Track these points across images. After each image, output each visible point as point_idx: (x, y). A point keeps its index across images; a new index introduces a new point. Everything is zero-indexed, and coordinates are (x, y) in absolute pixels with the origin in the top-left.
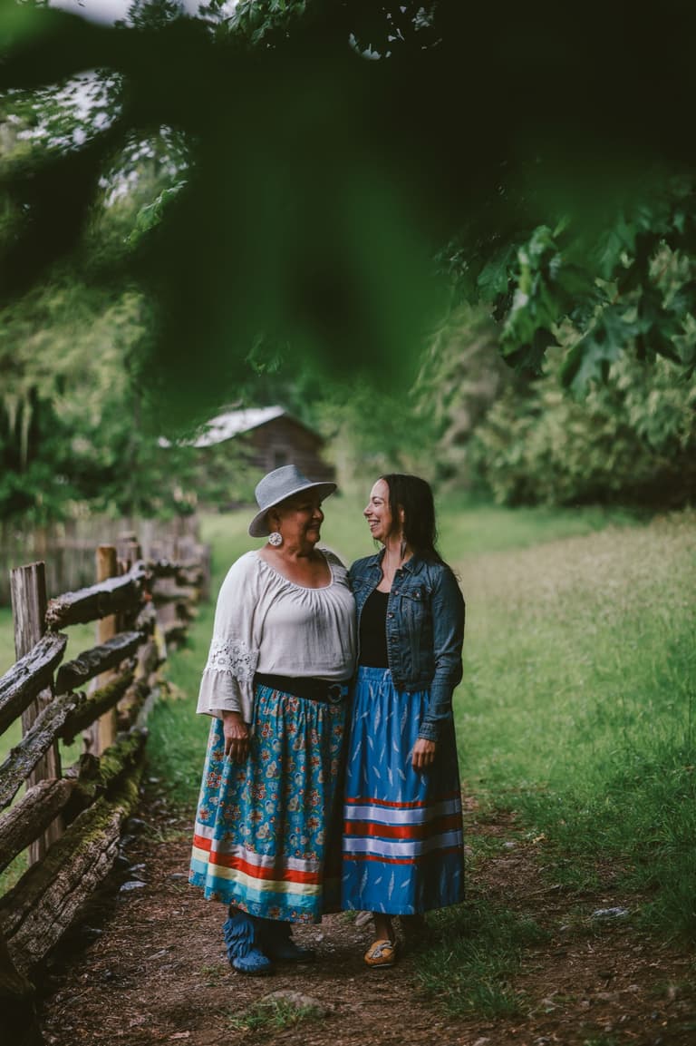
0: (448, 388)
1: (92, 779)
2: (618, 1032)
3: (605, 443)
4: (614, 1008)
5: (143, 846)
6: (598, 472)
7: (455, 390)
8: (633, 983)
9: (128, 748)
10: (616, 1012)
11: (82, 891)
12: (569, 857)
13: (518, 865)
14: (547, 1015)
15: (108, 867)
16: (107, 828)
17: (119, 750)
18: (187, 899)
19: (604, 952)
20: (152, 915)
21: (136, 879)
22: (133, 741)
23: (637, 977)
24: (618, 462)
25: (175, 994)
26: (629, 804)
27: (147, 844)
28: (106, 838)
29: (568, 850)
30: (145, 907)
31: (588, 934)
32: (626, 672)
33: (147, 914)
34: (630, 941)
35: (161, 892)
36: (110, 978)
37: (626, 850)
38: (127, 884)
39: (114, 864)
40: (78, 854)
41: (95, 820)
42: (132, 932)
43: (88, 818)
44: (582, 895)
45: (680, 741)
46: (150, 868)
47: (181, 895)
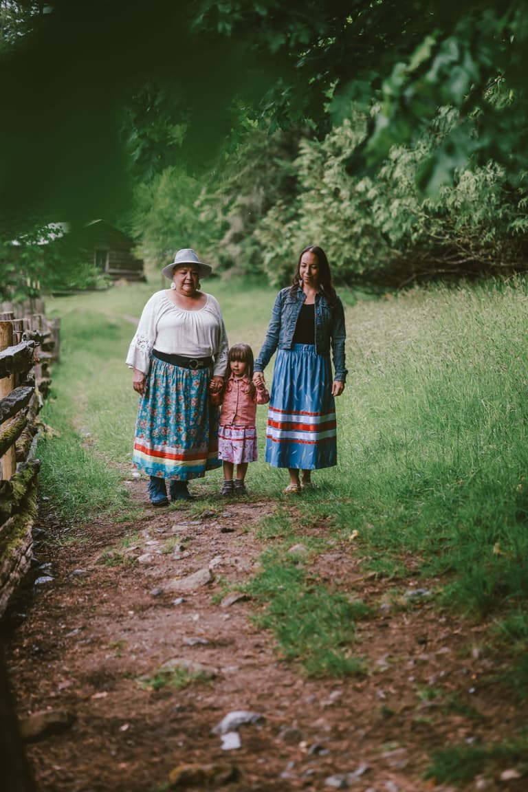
0: (226, 200)
1: (8, 499)
2: (439, 684)
3: (354, 240)
4: (433, 666)
5: (47, 550)
6: (348, 261)
7: (231, 202)
8: (444, 646)
9: (28, 475)
10: (435, 670)
11: (10, 586)
12: (378, 551)
13: (341, 558)
14: (382, 673)
15: (28, 566)
16: (24, 537)
17: (23, 477)
18: (88, 590)
19: (417, 623)
20: (62, 602)
21: (46, 575)
22: (30, 469)
23: (446, 642)
24: (364, 253)
25: (92, 663)
26: (416, 510)
27: (49, 547)
28: (24, 544)
29: (377, 546)
30: (57, 596)
31: (404, 609)
32: (398, 410)
33: (58, 601)
34: (436, 614)
35: (68, 584)
36: (38, 653)
37: (421, 546)
38: (40, 579)
39: (31, 564)
40: (6, 558)
41: (14, 531)
42: (50, 616)
43: (9, 530)
44: (394, 580)
45: (449, 461)
46: (55, 566)
47: (84, 586)
